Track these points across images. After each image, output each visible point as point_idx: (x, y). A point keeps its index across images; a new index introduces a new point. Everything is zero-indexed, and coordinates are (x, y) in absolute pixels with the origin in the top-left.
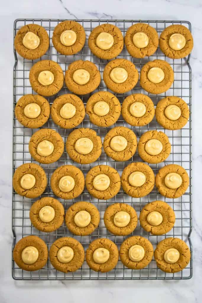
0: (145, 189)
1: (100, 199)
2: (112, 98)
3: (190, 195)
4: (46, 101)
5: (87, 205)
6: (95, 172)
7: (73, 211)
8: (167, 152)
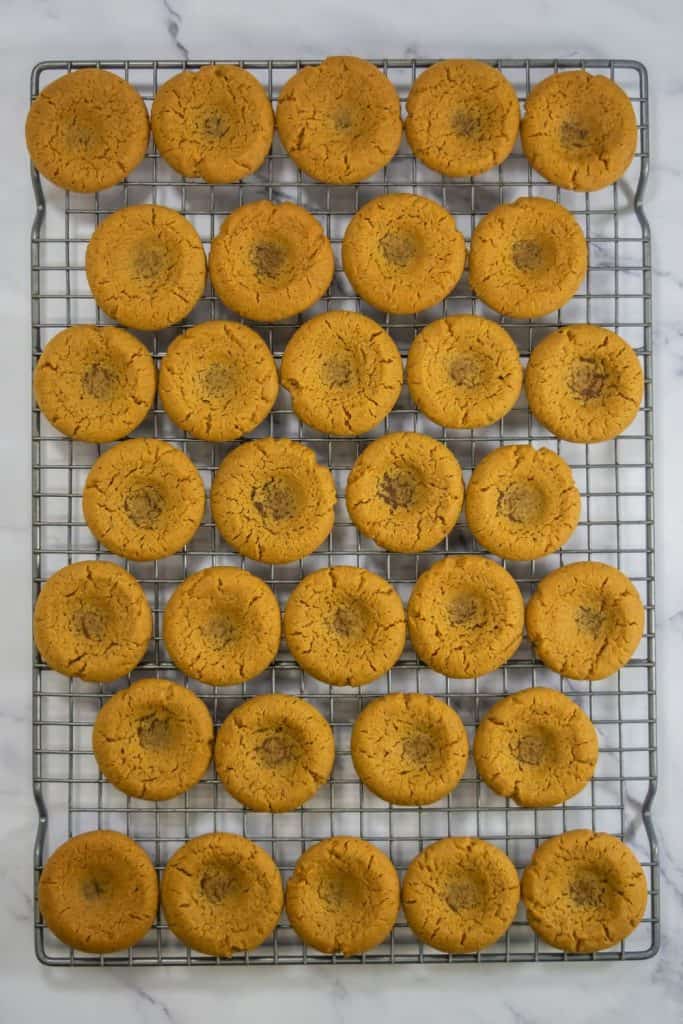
0: (490, 649)
1: (336, 683)
2: (375, 335)
3: (649, 668)
4: (141, 349)
5: (290, 705)
6: (315, 592)
7: (240, 726)
8: (566, 522)
